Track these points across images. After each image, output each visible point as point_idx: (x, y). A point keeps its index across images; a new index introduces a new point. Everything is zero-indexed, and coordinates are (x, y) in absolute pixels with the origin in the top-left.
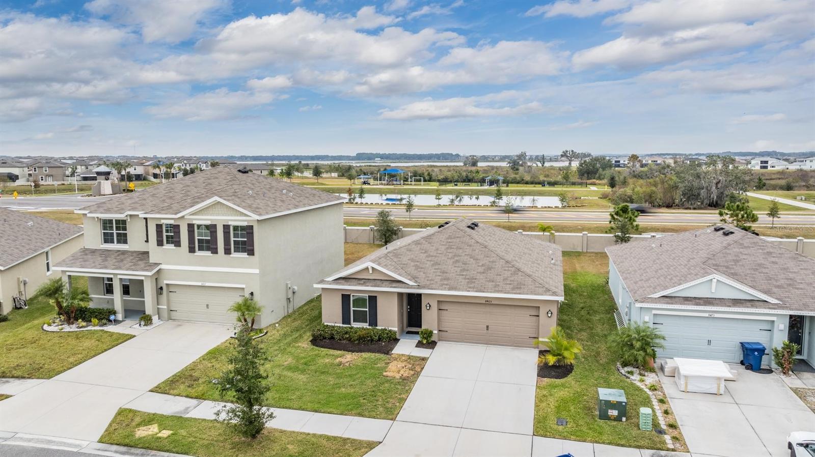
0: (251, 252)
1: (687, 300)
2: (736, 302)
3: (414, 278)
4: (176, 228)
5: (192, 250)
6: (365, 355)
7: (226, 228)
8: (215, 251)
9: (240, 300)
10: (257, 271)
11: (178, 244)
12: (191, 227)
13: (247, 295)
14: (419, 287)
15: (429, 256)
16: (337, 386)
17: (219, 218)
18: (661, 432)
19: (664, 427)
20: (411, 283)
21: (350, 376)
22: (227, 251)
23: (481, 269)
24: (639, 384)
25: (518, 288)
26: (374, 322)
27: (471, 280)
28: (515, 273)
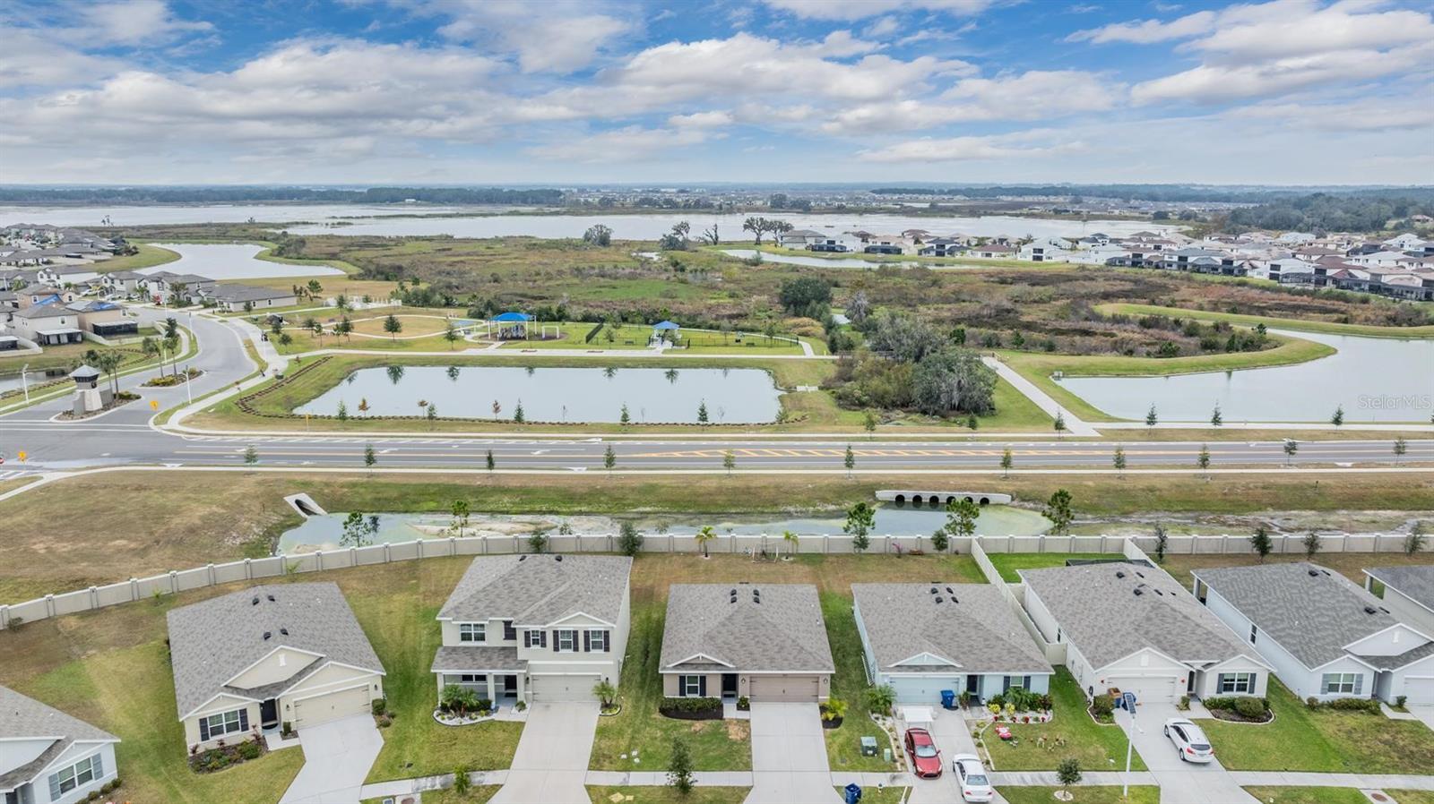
0: (607, 649)
1: (910, 668)
2: (939, 668)
3: (731, 661)
4: (543, 633)
5: (556, 649)
6: (709, 722)
7: (586, 633)
8: (576, 649)
9: (598, 684)
10: (612, 663)
11: (544, 645)
12: (556, 633)
13: (603, 679)
14: (737, 669)
15: (736, 638)
16: (705, 751)
17: (581, 627)
18: (895, 761)
19: (896, 757)
20: (731, 666)
21: (709, 742)
22: (587, 649)
23: (776, 649)
24: (882, 727)
25: (804, 665)
26: (703, 693)
27: (772, 660)
28: (800, 652)
